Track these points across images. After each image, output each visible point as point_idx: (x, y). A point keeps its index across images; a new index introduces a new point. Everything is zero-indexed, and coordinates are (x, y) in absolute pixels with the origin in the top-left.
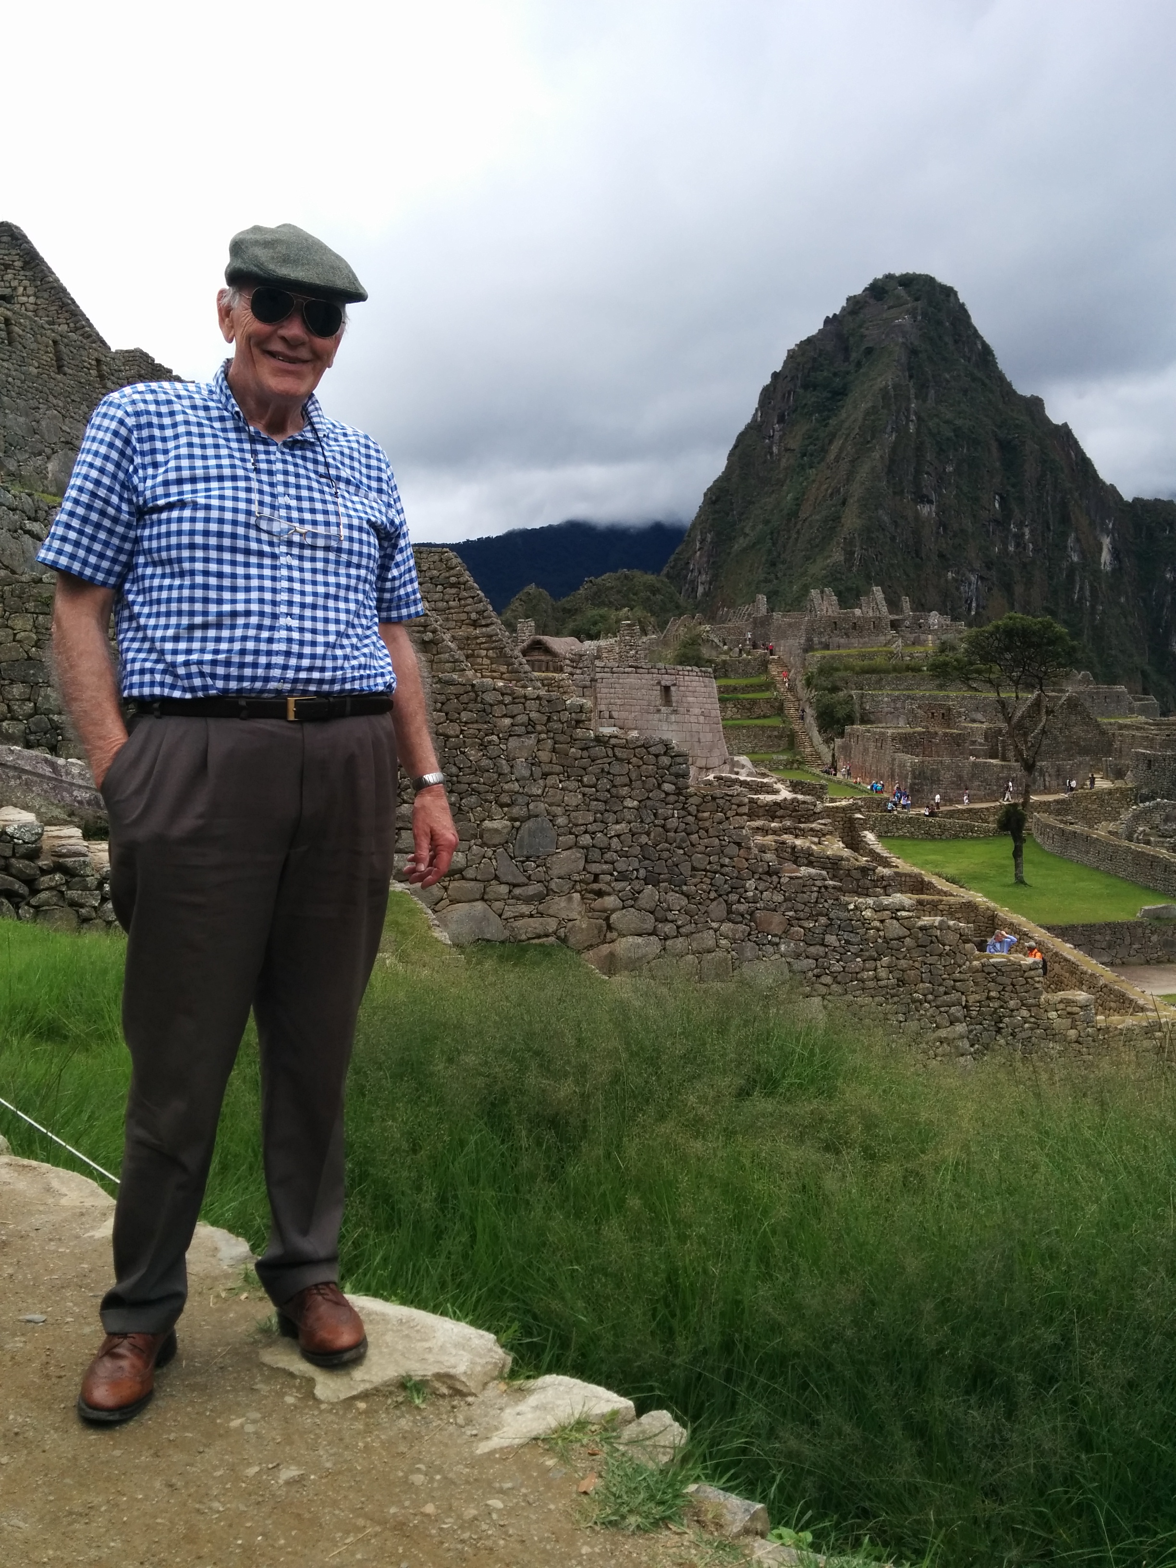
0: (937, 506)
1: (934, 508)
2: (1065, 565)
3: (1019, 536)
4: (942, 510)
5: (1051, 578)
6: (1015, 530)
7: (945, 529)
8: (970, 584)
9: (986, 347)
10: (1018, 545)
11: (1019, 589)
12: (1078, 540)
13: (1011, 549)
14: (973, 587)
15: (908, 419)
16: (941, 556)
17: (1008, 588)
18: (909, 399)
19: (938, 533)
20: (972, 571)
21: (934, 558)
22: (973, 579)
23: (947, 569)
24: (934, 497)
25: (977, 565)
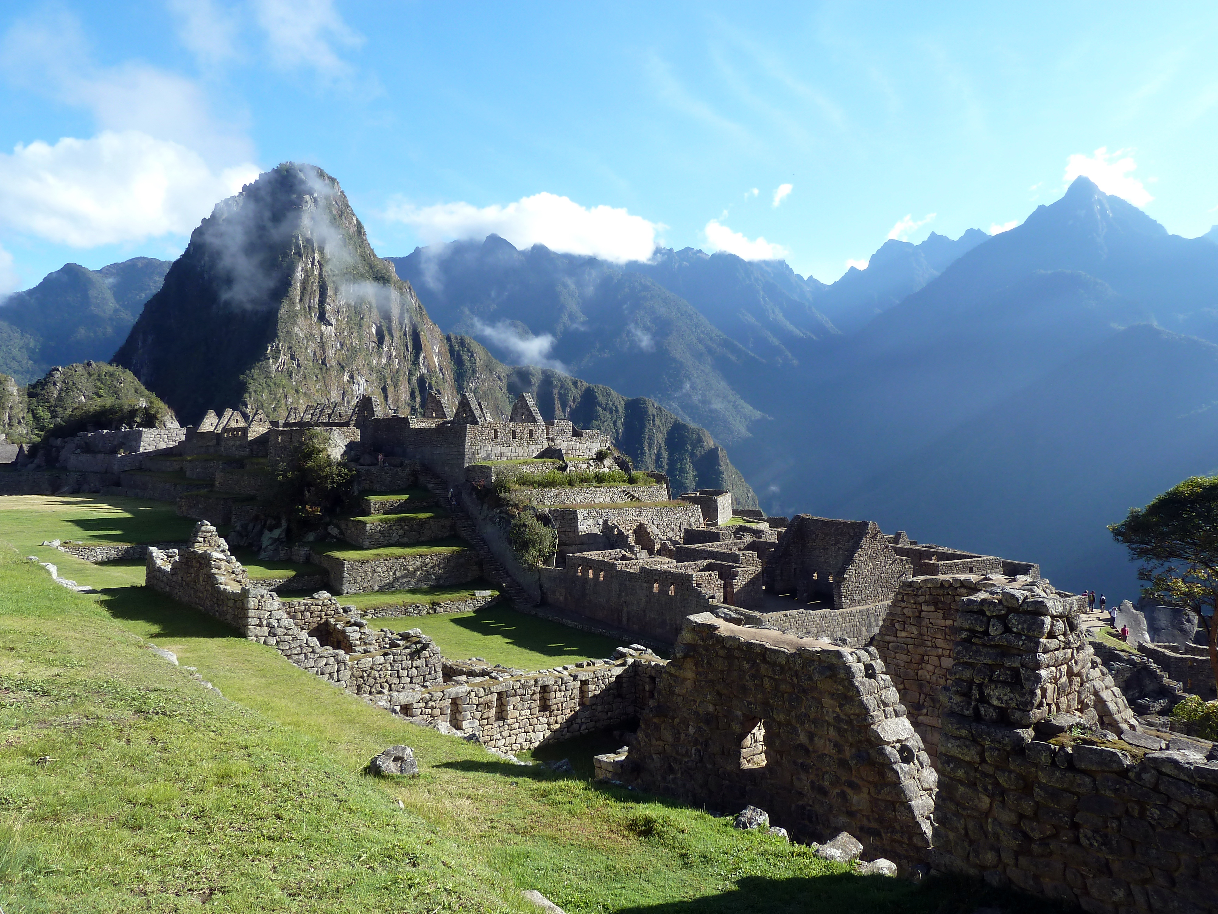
0: (336, 329)
1: (333, 328)
2: (418, 374)
3: (389, 354)
4: (339, 331)
5: (409, 383)
6: (386, 349)
7: (342, 346)
8: (359, 385)
9: (359, 223)
10: (388, 359)
11: (390, 390)
12: (425, 358)
13: (384, 361)
14: (362, 387)
15: (313, 264)
16: (339, 364)
17: (384, 390)
18: (313, 251)
19: (336, 348)
20: (362, 376)
21: (334, 365)
22: (361, 382)
23: (343, 373)
24: (333, 321)
25: (365, 371)
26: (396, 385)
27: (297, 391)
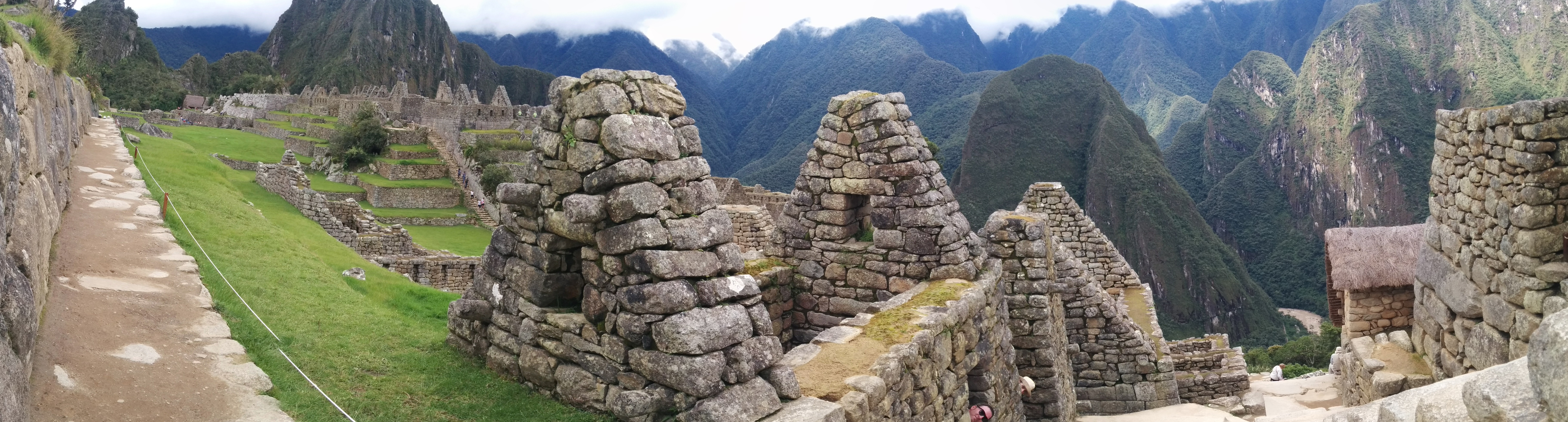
1: (391, 38)
2: (440, 69)
3: (422, 54)
4: (394, 39)
5: (434, 74)
6: (421, 51)
7: (394, 48)
8: (401, 74)
10: (421, 58)
11: (421, 78)
12: (446, 59)
13: (419, 59)
14: (403, 75)
16: (390, 59)
17: (417, 78)
19: (391, 49)
20: (403, 68)
21: (387, 59)
22: (403, 72)
23: (392, 66)
24: (391, 32)
25: (405, 65)
26: (425, 76)
27: (363, 77)
